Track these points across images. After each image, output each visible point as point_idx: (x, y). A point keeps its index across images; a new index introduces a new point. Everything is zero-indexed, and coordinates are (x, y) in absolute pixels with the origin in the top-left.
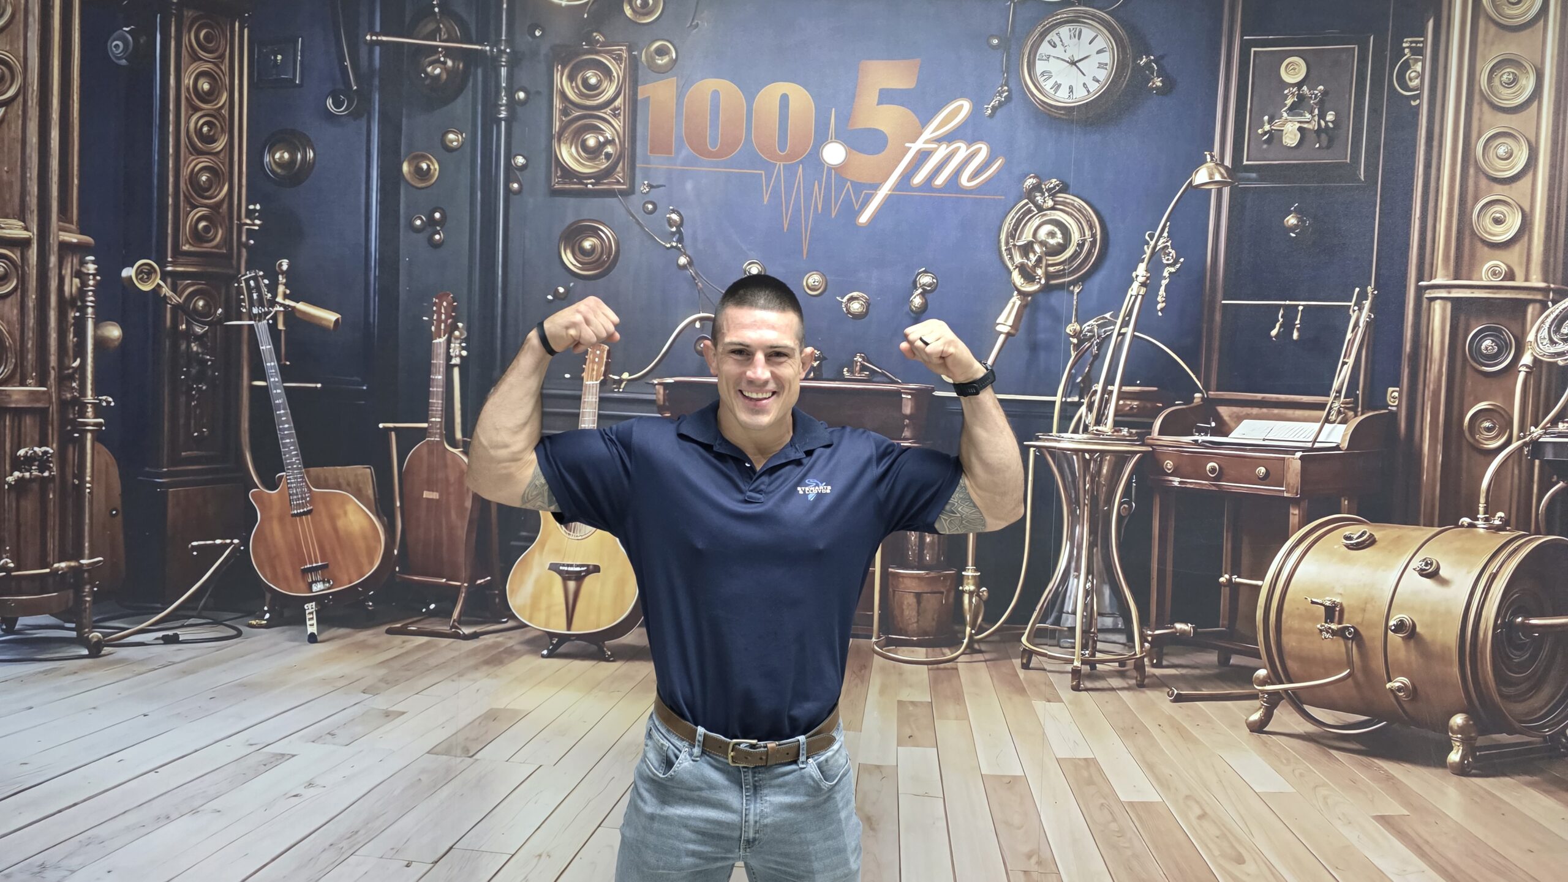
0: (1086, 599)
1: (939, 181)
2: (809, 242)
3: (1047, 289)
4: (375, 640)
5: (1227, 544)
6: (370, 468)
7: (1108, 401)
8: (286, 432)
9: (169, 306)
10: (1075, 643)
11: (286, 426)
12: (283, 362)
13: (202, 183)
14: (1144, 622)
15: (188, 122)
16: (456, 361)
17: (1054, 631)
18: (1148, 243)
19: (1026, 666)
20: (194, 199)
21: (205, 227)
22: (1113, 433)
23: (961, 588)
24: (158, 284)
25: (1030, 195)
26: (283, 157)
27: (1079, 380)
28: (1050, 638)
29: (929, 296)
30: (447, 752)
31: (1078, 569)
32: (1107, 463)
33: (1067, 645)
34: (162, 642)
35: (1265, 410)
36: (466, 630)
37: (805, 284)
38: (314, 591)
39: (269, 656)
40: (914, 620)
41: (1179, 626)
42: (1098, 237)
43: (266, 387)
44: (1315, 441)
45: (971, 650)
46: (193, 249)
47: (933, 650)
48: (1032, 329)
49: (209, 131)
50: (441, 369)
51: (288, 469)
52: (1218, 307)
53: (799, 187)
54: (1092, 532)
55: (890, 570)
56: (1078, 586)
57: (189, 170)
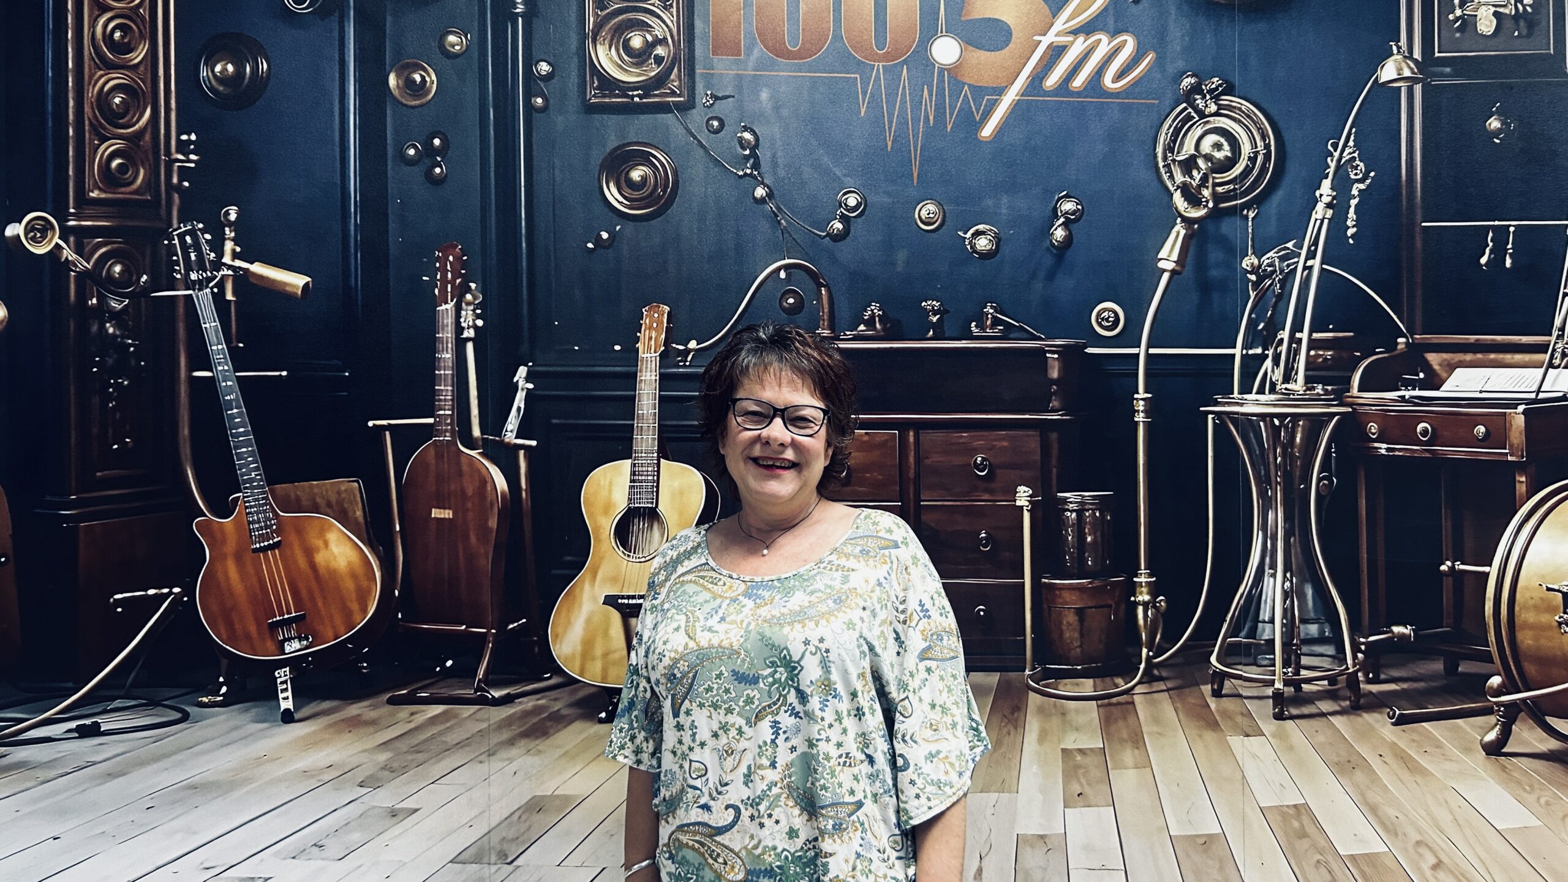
0: (1285, 603)
1: (1078, 82)
2: (920, 163)
3: (1216, 214)
4: (373, 714)
5: (1446, 522)
6: (358, 482)
7: (1297, 352)
8: (241, 439)
9: (73, 274)
10: (1274, 659)
11: (242, 430)
12: (234, 344)
13: (114, 106)
14: (1354, 629)
15: (93, 25)
16: (469, 333)
17: (1250, 644)
18: (1332, 155)
19: (1217, 694)
20: (105, 128)
21: (119, 165)
22: (1305, 391)
23: (1132, 599)
24: (57, 243)
25: (1188, 97)
26: (227, 70)
27: (1260, 327)
28: (1245, 656)
29: (1074, 227)
30: (477, 859)
31: (1273, 566)
32: (1300, 429)
33: (1265, 662)
34: (77, 735)
35: (1479, 356)
36: (497, 694)
37: (917, 216)
38: (287, 652)
39: (228, 744)
40: (1076, 644)
41: (1396, 629)
42: (1273, 148)
43: (214, 377)
44: (1538, 391)
45: (1149, 678)
46: (103, 196)
47: (1103, 681)
48: (1201, 264)
49: (122, 37)
50: (450, 345)
51: (246, 488)
52: (1418, 229)
53: (904, 94)
54: (1286, 519)
55: (1043, 580)
56: (1274, 588)
57: (95, 91)
